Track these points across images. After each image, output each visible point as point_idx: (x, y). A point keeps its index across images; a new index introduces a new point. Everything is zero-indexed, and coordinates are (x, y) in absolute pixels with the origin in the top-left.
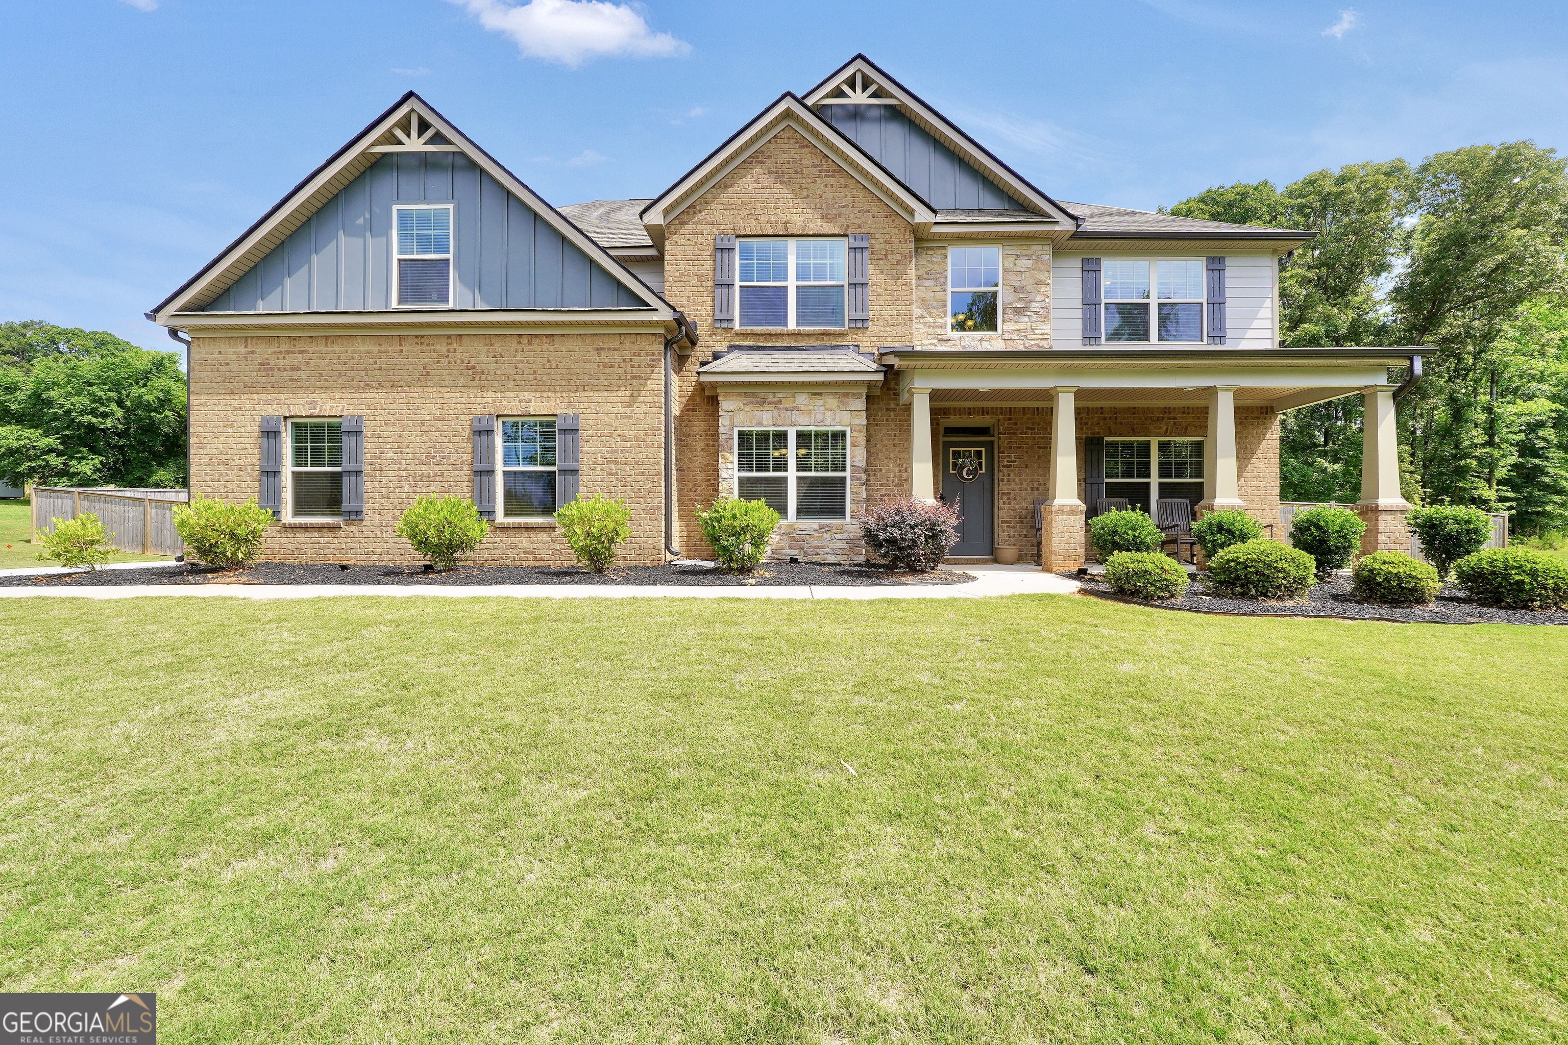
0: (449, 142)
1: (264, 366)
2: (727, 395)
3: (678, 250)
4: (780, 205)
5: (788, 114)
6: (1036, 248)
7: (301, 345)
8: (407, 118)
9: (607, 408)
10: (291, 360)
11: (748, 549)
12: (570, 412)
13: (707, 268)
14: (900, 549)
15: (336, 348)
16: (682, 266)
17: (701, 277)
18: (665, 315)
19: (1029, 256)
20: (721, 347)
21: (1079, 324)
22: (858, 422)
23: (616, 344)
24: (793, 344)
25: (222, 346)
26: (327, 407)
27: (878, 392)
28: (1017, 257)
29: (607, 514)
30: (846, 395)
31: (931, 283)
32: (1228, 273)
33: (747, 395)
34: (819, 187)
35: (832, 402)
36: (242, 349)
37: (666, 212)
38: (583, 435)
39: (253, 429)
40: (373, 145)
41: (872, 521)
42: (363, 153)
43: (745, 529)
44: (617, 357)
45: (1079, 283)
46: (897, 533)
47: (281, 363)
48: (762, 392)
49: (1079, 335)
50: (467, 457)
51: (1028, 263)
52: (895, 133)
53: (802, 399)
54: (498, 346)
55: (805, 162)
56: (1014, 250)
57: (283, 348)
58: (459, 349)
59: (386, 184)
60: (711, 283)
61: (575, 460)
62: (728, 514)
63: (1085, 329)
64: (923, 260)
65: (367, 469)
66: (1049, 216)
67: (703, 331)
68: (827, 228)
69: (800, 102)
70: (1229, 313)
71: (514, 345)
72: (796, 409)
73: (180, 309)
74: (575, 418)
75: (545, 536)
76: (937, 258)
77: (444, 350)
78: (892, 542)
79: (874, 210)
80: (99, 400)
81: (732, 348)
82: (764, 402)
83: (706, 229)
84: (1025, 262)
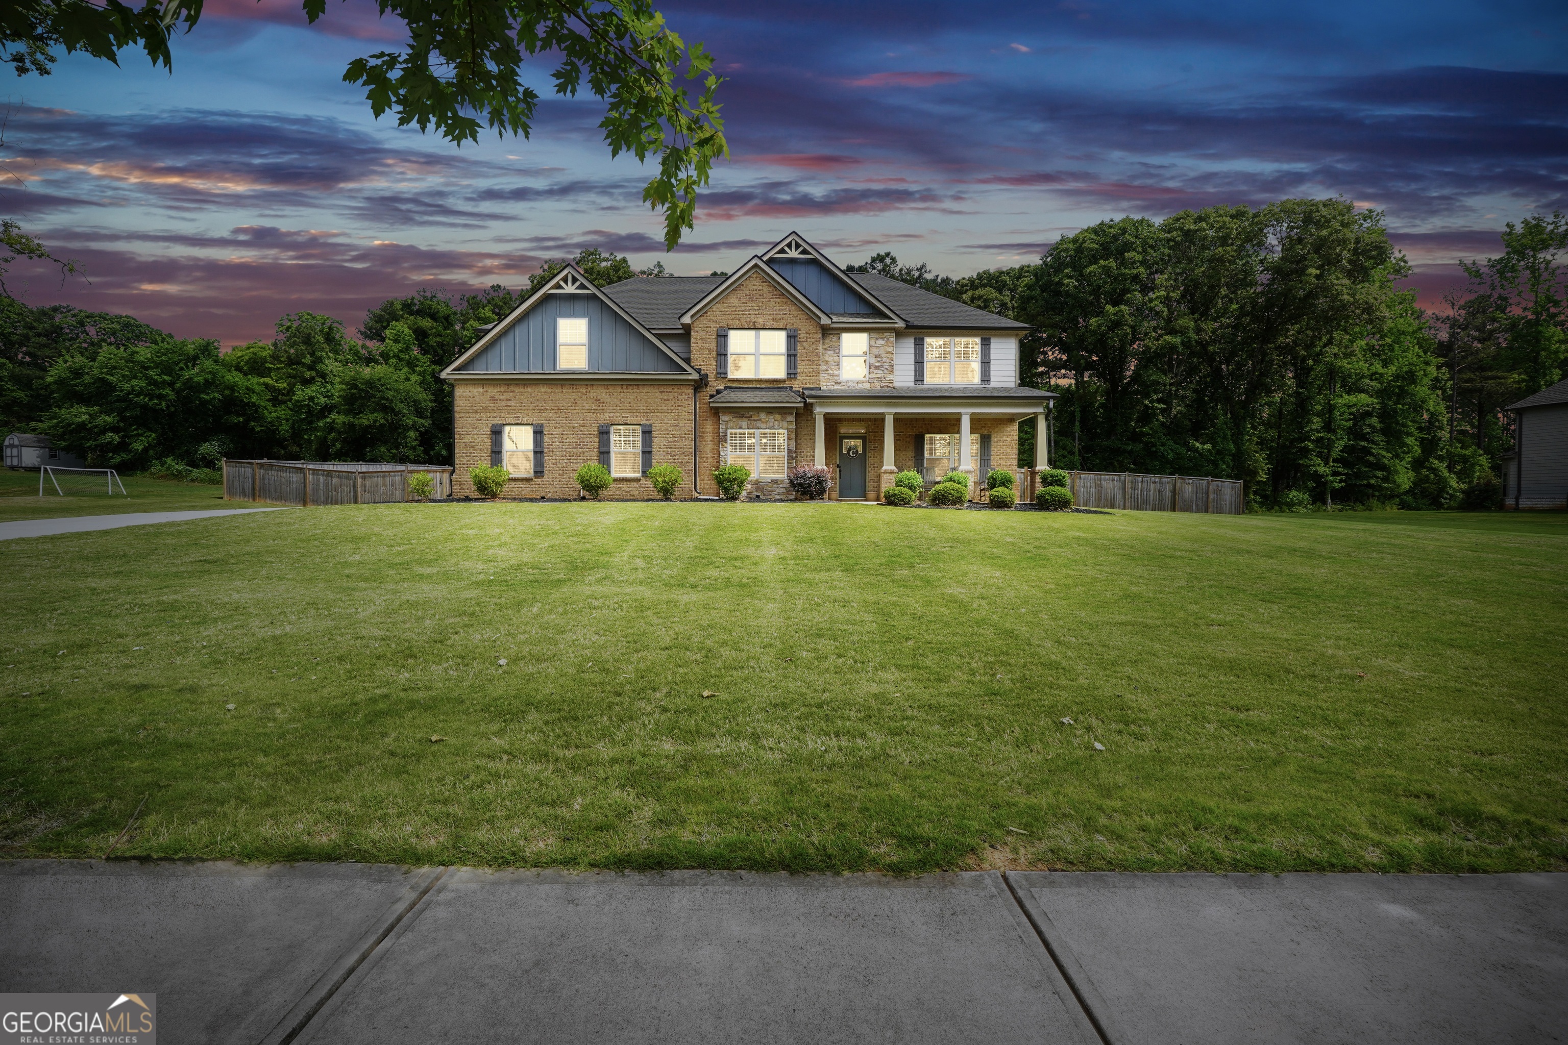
0: (588, 289)
1: (493, 398)
2: (724, 413)
3: (698, 336)
4: (751, 312)
5: (756, 265)
6: (887, 334)
7: (512, 388)
8: (566, 276)
9: (666, 421)
10: (506, 396)
11: (736, 488)
12: (648, 423)
13: (713, 346)
14: (804, 488)
15: (529, 390)
16: (700, 344)
17: (710, 351)
18: (695, 376)
19: (883, 339)
20: (721, 387)
21: (913, 373)
22: (790, 427)
23: (670, 389)
24: (758, 386)
25: (471, 388)
26: (525, 419)
27: (802, 411)
28: (877, 339)
29: (672, 472)
30: (785, 413)
31: (832, 352)
32: (992, 346)
33: (734, 413)
34: (772, 304)
35: (778, 417)
36: (481, 390)
37: (692, 316)
38: (654, 434)
39: (487, 430)
40: (552, 288)
41: (792, 475)
42: (544, 294)
43: (735, 479)
44: (671, 396)
45: (913, 351)
46: (802, 480)
47: (501, 397)
48: (742, 412)
49: (913, 378)
50: (596, 445)
51: (883, 342)
52: (812, 272)
53: (763, 415)
54: (611, 389)
55: (765, 290)
56: (874, 336)
57: (502, 390)
58: (592, 391)
59: (552, 306)
60: (715, 353)
61: (650, 446)
62: (727, 472)
63: (915, 376)
64: (827, 341)
65: (546, 450)
66: (892, 319)
67: (711, 377)
68: (775, 325)
69: (760, 258)
70: (992, 368)
71: (619, 390)
72: (760, 420)
73: (453, 370)
74: (650, 425)
75: (635, 484)
76: (835, 339)
77: (584, 391)
78: (800, 484)
79: (801, 316)
80: (155, 383)
81: (726, 388)
82: (742, 417)
83: (713, 325)
84: (882, 342)
